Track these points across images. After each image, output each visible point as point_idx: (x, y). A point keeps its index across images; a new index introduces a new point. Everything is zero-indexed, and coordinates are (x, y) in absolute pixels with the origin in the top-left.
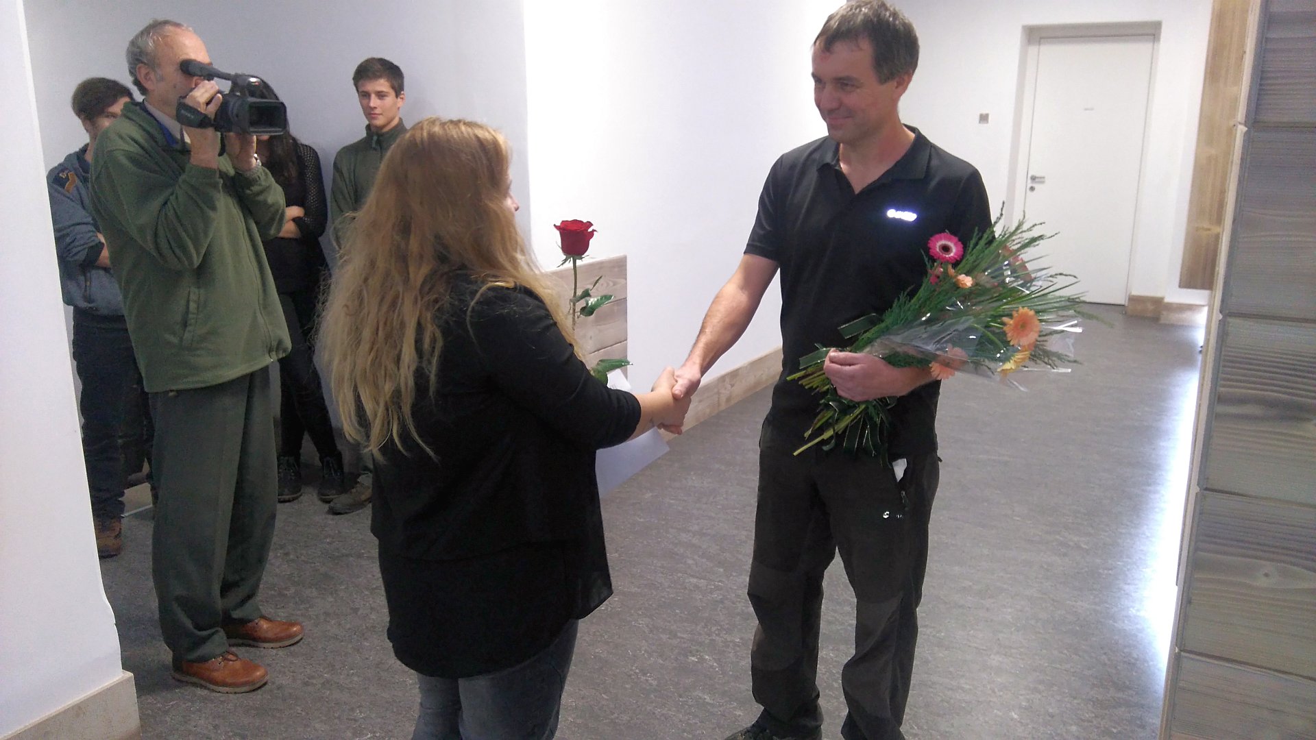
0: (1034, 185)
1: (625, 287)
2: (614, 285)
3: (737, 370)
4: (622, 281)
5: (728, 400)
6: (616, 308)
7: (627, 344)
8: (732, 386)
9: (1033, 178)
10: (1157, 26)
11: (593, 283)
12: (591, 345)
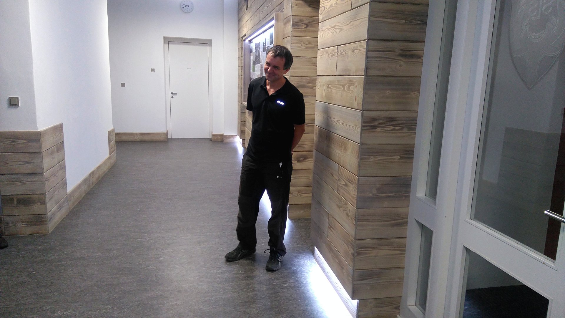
0: (173, 96)
1: (63, 136)
2: (60, 136)
4: (62, 133)
5: (92, 184)
6: (62, 145)
7: (65, 160)
8: (93, 178)
9: (172, 93)
10: (210, 41)
11: (55, 135)
12: (56, 161)
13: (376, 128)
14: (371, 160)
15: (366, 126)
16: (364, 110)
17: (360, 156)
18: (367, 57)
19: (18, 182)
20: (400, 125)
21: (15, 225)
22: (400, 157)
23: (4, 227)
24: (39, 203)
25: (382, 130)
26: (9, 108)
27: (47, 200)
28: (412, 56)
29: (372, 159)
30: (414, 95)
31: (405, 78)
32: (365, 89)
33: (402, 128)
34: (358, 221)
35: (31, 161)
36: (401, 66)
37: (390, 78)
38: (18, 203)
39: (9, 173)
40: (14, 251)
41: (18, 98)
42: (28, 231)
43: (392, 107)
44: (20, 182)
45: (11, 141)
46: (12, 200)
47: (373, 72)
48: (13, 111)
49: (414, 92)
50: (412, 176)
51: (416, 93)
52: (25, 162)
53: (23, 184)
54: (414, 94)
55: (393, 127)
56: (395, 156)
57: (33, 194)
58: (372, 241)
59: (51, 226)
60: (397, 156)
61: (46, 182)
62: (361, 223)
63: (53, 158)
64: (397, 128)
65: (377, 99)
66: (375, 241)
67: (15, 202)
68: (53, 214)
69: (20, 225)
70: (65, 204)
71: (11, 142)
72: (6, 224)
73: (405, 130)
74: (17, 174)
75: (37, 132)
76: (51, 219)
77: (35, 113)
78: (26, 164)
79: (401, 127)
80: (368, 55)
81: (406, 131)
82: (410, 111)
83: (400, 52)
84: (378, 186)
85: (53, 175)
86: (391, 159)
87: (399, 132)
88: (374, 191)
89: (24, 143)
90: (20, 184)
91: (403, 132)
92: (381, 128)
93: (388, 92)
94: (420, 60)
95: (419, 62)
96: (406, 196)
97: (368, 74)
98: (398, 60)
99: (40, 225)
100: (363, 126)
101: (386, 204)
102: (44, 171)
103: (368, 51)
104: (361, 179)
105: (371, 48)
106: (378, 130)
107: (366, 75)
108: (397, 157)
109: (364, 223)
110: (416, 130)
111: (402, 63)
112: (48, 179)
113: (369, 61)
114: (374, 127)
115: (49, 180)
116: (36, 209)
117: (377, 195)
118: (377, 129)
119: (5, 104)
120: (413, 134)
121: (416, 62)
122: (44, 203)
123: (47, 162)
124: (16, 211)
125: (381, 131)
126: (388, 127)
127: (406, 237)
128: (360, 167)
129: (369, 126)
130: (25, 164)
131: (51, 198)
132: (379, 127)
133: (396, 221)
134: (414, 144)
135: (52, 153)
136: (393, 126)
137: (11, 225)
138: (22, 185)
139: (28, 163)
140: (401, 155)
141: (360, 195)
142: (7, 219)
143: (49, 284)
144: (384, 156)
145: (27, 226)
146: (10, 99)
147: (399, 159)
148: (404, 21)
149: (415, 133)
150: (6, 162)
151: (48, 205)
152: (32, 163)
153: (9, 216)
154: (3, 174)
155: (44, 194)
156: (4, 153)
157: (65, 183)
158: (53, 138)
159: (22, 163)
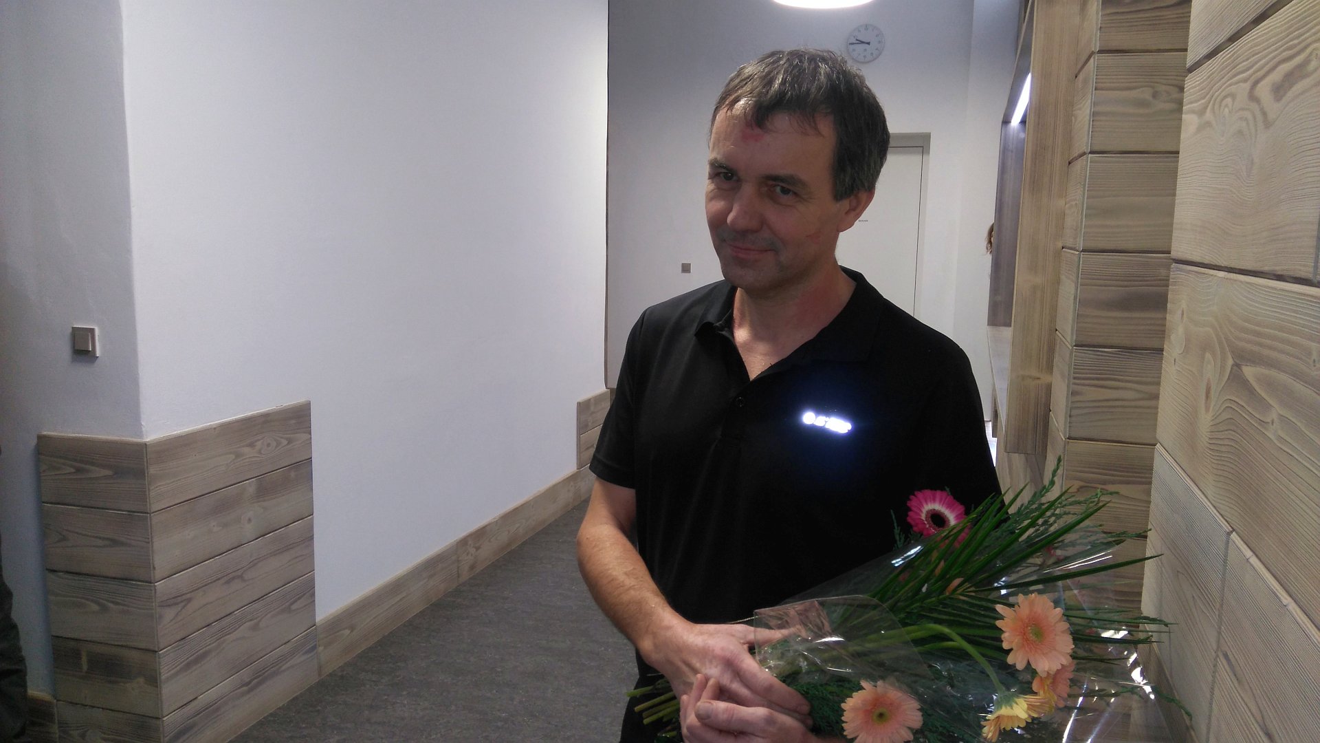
1: (308, 443)
2: (288, 444)
3: (484, 527)
4: (304, 436)
5: (472, 567)
6: (293, 474)
7: (312, 519)
8: (478, 548)
10: (926, 138)
11: (252, 445)
12: (249, 530)
19: (92, 601)
21: (83, 736)
23: (60, 737)
26: (74, 361)
27: (166, 671)
35: (123, 540)
38: (90, 668)
41: (92, 331)
44: (98, 604)
45: (71, 466)
46: (77, 654)
48: (82, 371)
52: (108, 539)
53: (104, 609)
57: (126, 647)
63: (229, 524)
67: (85, 667)
69: (96, 738)
70: (299, 659)
71: (73, 470)
72: (62, 728)
74: (88, 575)
75: (140, 444)
77: (137, 382)
78: (109, 546)
85: (222, 581)
89: (106, 477)
90: (95, 607)
102: (160, 576)
116: (134, 695)
119: (64, 349)
122: (153, 680)
123: (180, 543)
124: (86, 693)
130: (104, 546)
137: (75, 733)
138: (100, 612)
139: (114, 543)
142: (72, 714)
146: (74, 334)
151: (175, 686)
152: (123, 544)
153: (71, 703)
154: (54, 571)
155: (156, 652)
156: (58, 504)
157: (308, 591)
158: (238, 455)
159: (100, 543)
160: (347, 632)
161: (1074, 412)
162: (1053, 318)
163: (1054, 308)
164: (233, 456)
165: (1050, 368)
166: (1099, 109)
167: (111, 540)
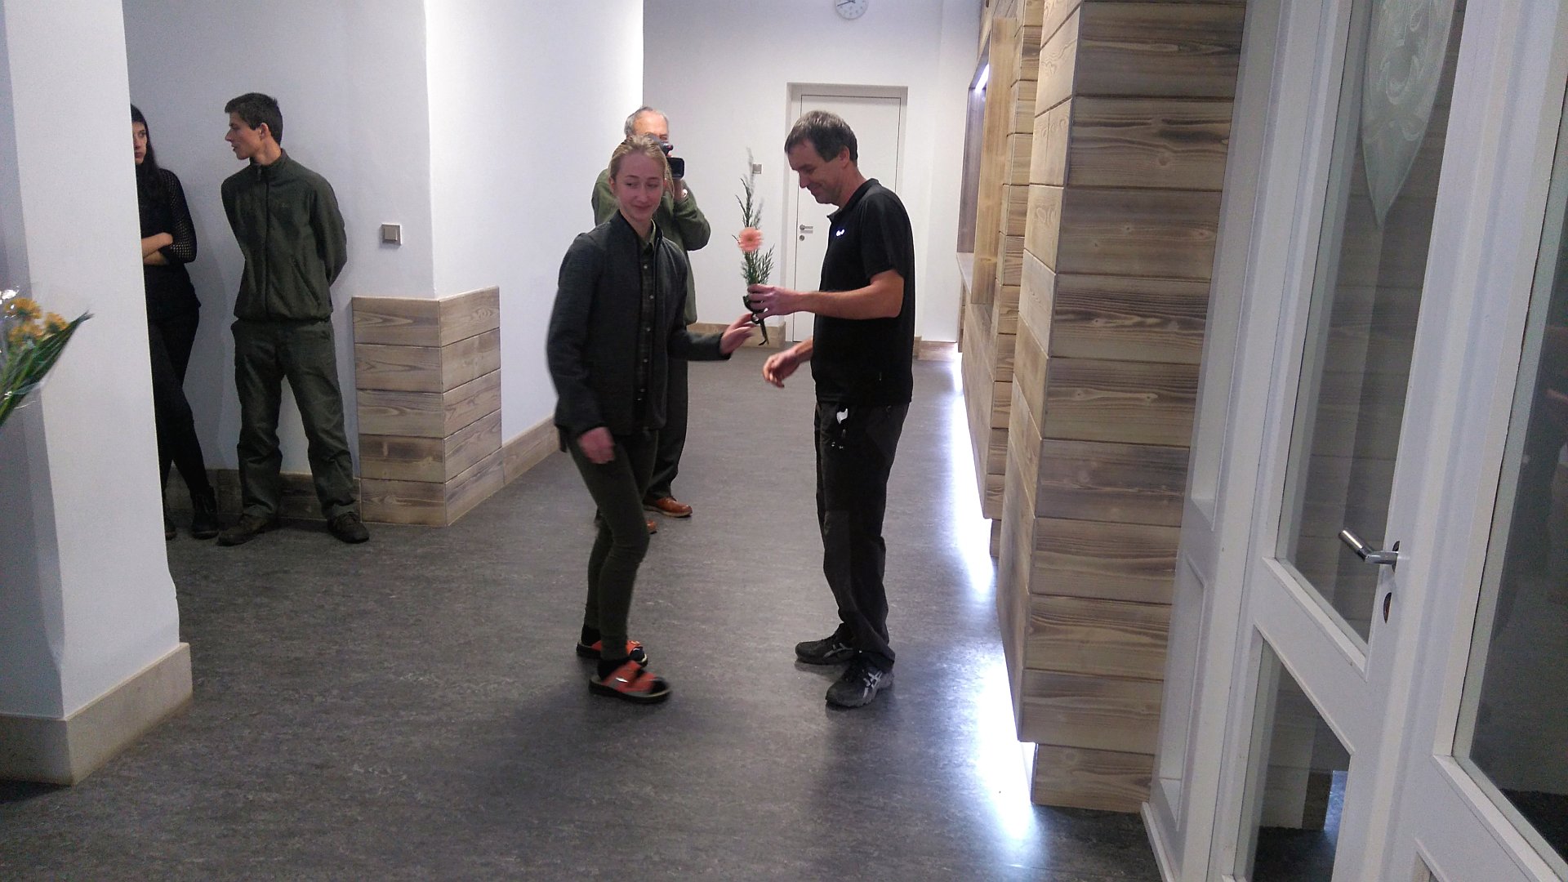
0: (803, 234)
1: (499, 317)
2: (491, 315)
4: (495, 310)
6: (492, 336)
7: (500, 371)
9: (802, 228)
10: (904, 91)
11: (477, 312)
12: (477, 370)
13: (1092, 319)
14: (1077, 398)
15: (1067, 312)
16: (1060, 273)
17: (1049, 386)
18: (1072, 140)
19: (393, 408)
20: (1158, 312)
21: (382, 500)
22: (1156, 396)
23: (363, 502)
24: (430, 459)
25: (1108, 325)
26: (381, 247)
27: (448, 452)
28: (1196, 137)
29: (1079, 395)
30: (1201, 237)
31: (1177, 194)
32: (1064, 220)
33: (1165, 322)
34: (1037, 549)
35: (420, 366)
36: (1163, 163)
37: (1132, 193)
38: (389, 452)
39: (375, 387)
40: (369, 552)
41: (399, 227)
42: (407, 515)
43: (1137, 267)
44: (396, 409)
45: (381, 318)
46: (380, 445)
47: (1086, 178)
48: (389, 254)
49: (1200, 231)
50: (1189, 447)
51: (1204, 231)
52: (407, 366)
53: (402, 413)
54: (1202, 234)
55: (1137, 319)
56: (1145, 392)
57: (419, 437)
58: (1075, 603)
59: (452, 512)
60: (1149, 392)
61: (448, 415)
62: (1045, 553)
63: (468, 364)
64: (1150, 321)
65: (1096, 245)
66: (1084, 603)
67: (386, 453)
68: (462, 486)
69: (392, 500)
70: (495, 468)
71: (381, 321)
72: (367, 496)
73: (1173, 327)
74: (390, 391)
75: (433, 302)
76: (453, 495)
77: (431, 261)
78: (409, 370)
79: (1161, 318)
80: (1074, 134)
81: (1176, 330)
82: (1187, 278)
83: (1162, 126)
84: (1094, 464)
85: (467, 401)
86: (1130, 399)
87: (1155, 332)
88: (1084, 478)
89: (409, 324)
90: (396, 412)
91: (1166, 333)
92: (1105, 320)
93: (1128, 229)
94: (1218, 147)
95: (1218, 152)
96: (1171, 499)
97: (1074, 183)
98: (1157, 146)
99: (429, 504)
100: (1056, 312)
101: (1115, 512)
102: (444, 390)
103: (1073, 123)
104: (1049, 444)
105: (1080, 118)
106: (1098, 323)
107: (1068, 184)
108: (1148, 397)
109: (1053, 554)
110: (1204, 329)
111: (1167, 154)
112: (454, 407)
113: (1076, 148)
114: (1088, 316)
115: (455, 409)
116: (424, 469)
117: (1090, 488)
118: (1094, 322)
119: (374, 239)
120: (1195, 338)
121: (1210, 151)
122: (440, 458)
123: (452, 370)
124: (385, 471)
125: (1106, 327)
126: (1125, 318)
127: (1171, 605)
128: (1046, 413)
129: (1073, 312)
130: (405, 370)
131: (457, 451)
132: (1098, 316)
133: (1141, 560)
134: (1199, 365)
135: (466, 352)
136: (1139, 315)
137: (375, 499)
138: (397, 415)
139: (412, 368)
140: (1162, 392)
141: (1043, 483)
142: (368, 486)
143: (411, 621)
144: (1113, 391)
145: (404, 505)
146: (384, 229)
147: (1154, 401)
148: (1173, 46)
149: (1202, 335)
150: (373, 363)
151: (450, 464)
152: (421, 369)
153: (372, 479)
154: (362, 390)
155: (441, 439)
156: (368, 344)
157: (497, 422)
158: (472, 318)
159: (400, 368)
160: (514, 457)
161: (1006, 271)
162: (998, 225)
163: (998, 220)
164: (470, 318)
165: (996, 254)
166: (1019, 110)
167: (410, 366)
